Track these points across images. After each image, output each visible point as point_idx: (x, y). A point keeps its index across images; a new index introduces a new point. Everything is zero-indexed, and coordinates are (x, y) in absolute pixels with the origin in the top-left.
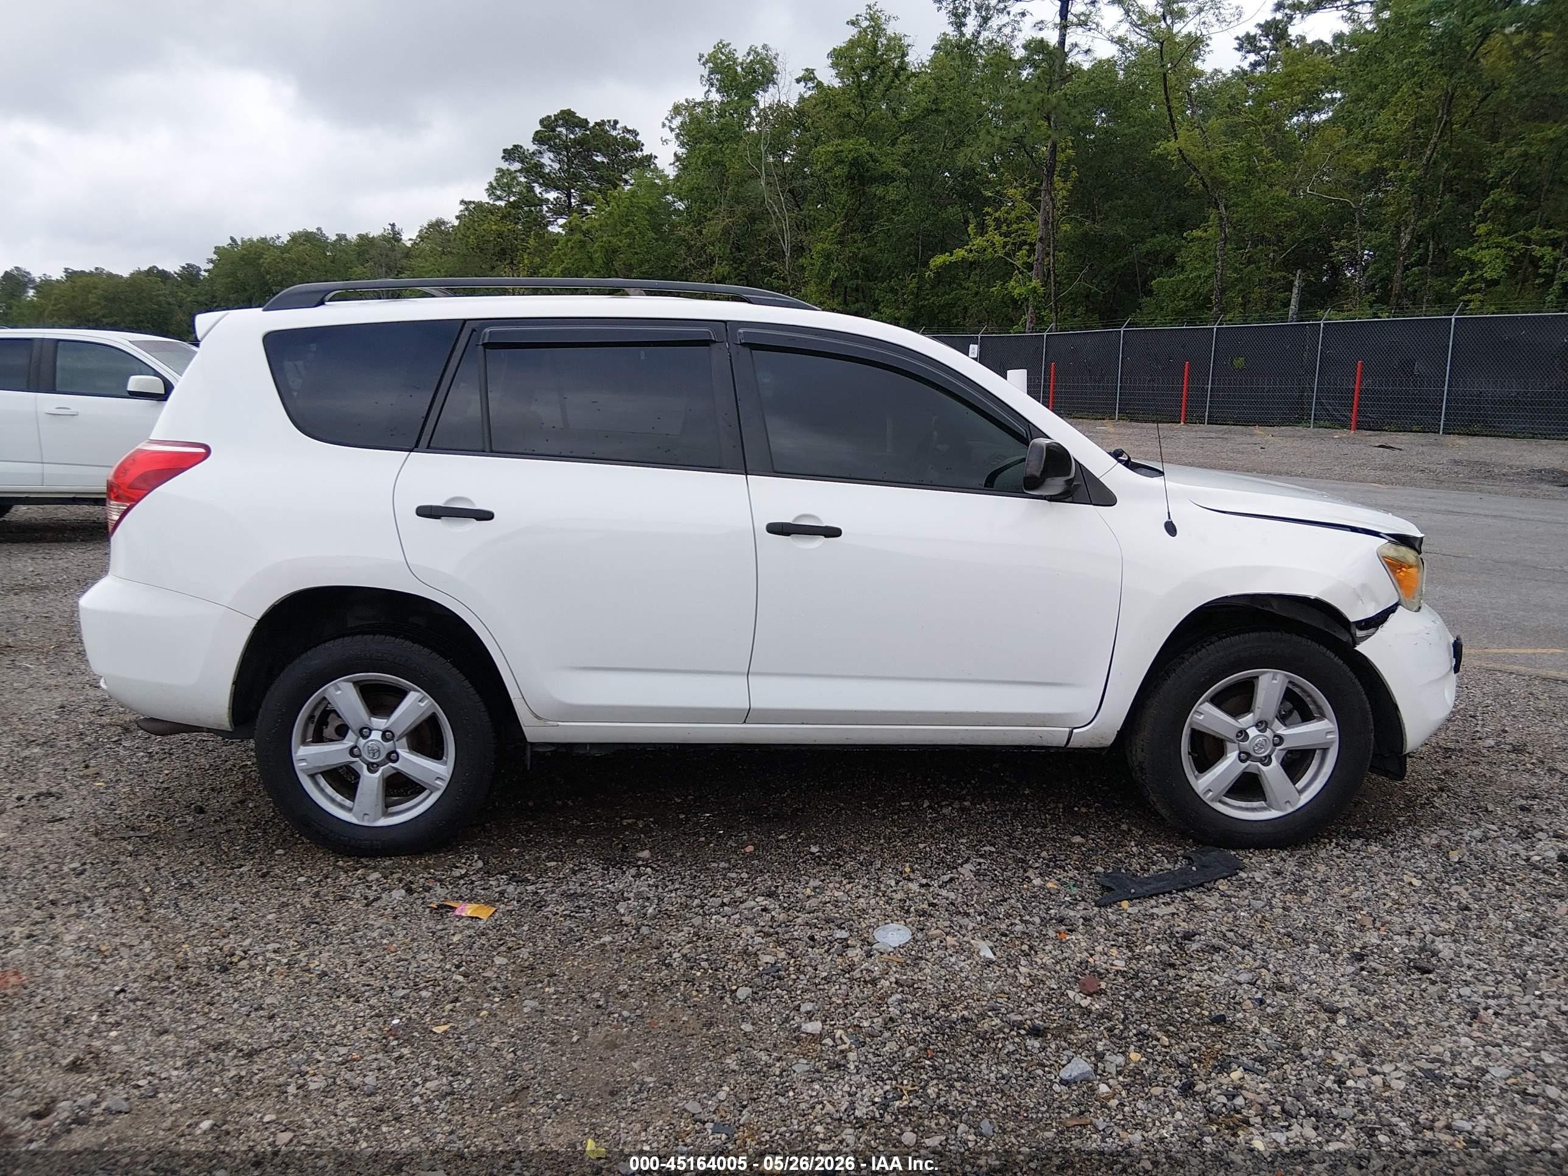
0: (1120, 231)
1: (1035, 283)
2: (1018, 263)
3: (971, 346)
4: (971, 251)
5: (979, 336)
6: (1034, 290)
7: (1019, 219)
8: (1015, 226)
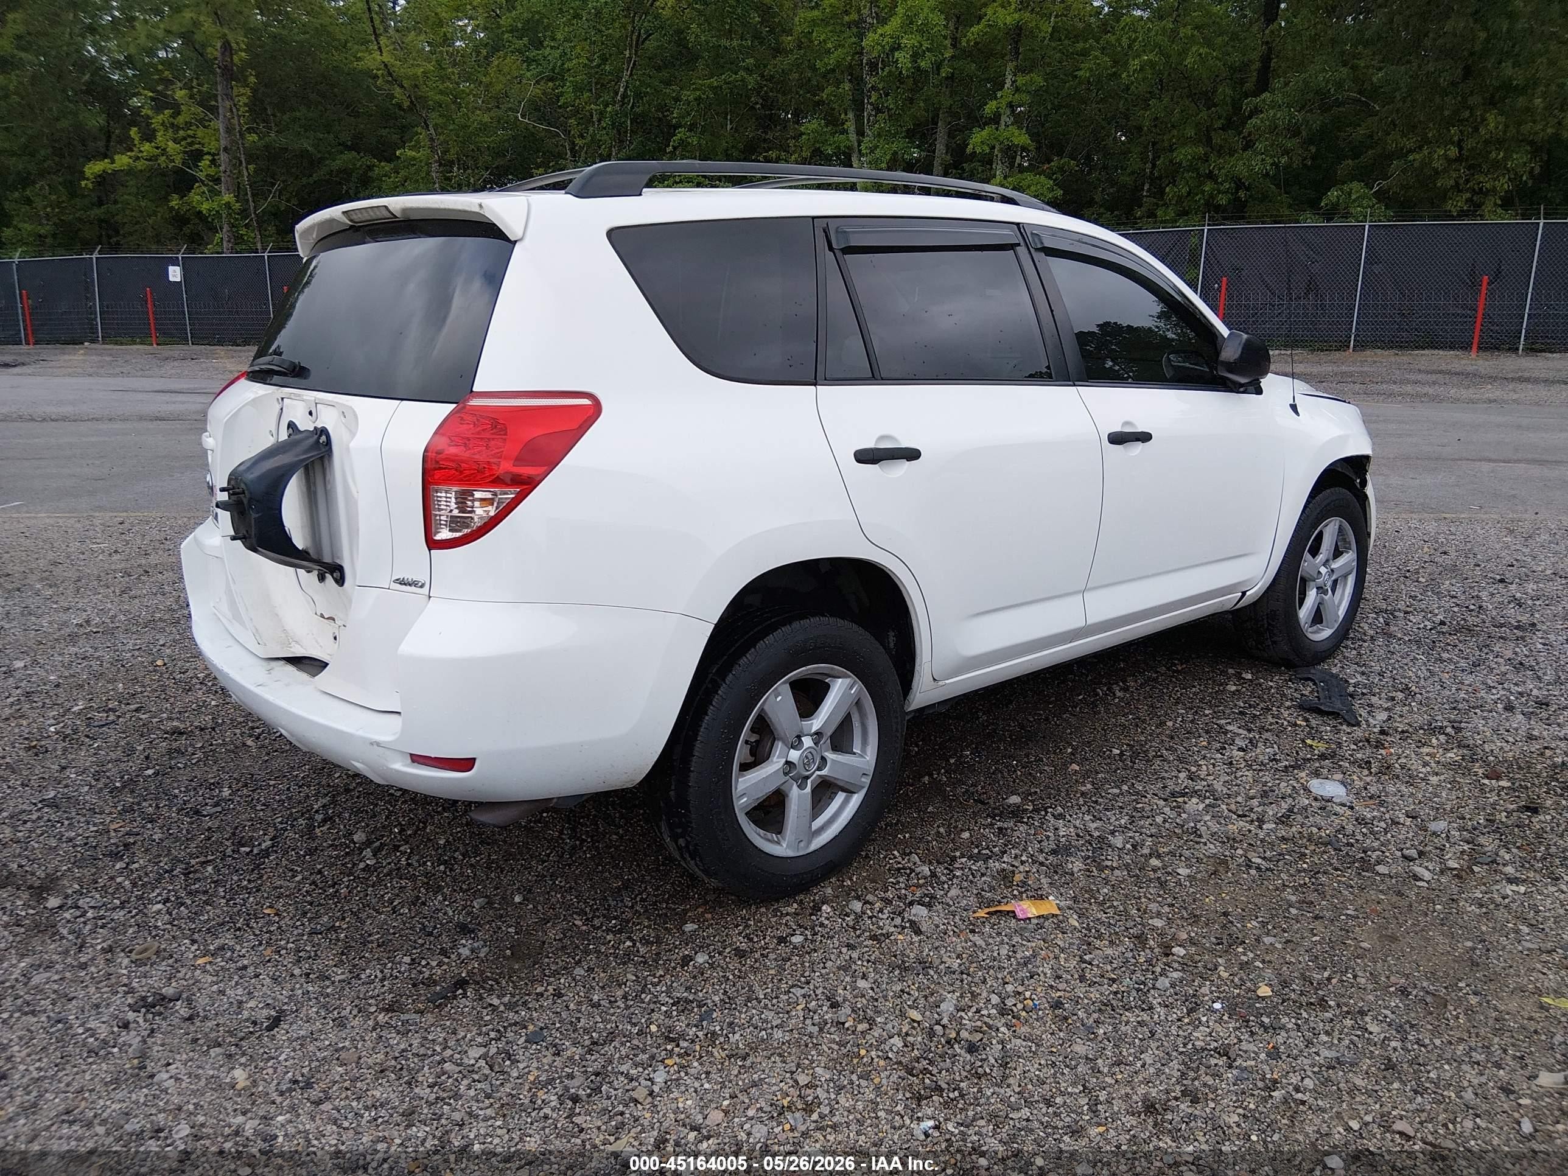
0: (307, 145)
1: (228, 197)
2: (202, 175)
3: (171, 268)
4: (138, 158)
5: (180, 256)
6: (228, 205)
7: (188, 125)
8: (181, 133)
